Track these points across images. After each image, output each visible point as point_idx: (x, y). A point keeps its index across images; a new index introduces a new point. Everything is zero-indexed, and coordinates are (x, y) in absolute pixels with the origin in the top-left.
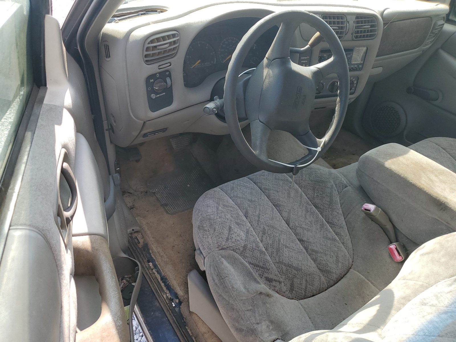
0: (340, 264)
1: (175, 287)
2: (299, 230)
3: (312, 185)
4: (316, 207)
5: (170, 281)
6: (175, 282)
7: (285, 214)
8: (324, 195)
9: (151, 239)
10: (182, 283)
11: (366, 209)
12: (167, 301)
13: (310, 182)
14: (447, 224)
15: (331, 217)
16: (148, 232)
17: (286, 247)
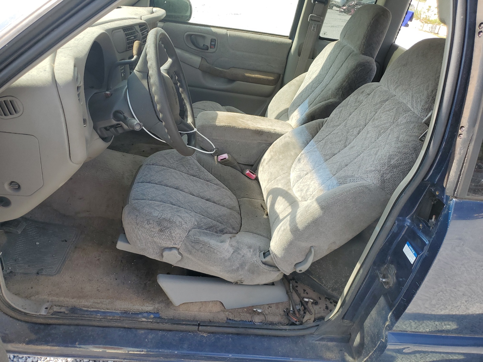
0: (233, 200)
1: (141, 309)
2: (202, 195)
3: (180, 164)
4: (194, 176)
5: (132, 309)
6: (136, 307)
7: (186, 190)
8: (192, 166)
9: (73, 300)
10: (142, 303)
11: (221, 160)
12: (150, 320)
13: (177, 162)
14: (265, 142)
15: (206, 177)
16: (62, 299)
17: (208, 208)
